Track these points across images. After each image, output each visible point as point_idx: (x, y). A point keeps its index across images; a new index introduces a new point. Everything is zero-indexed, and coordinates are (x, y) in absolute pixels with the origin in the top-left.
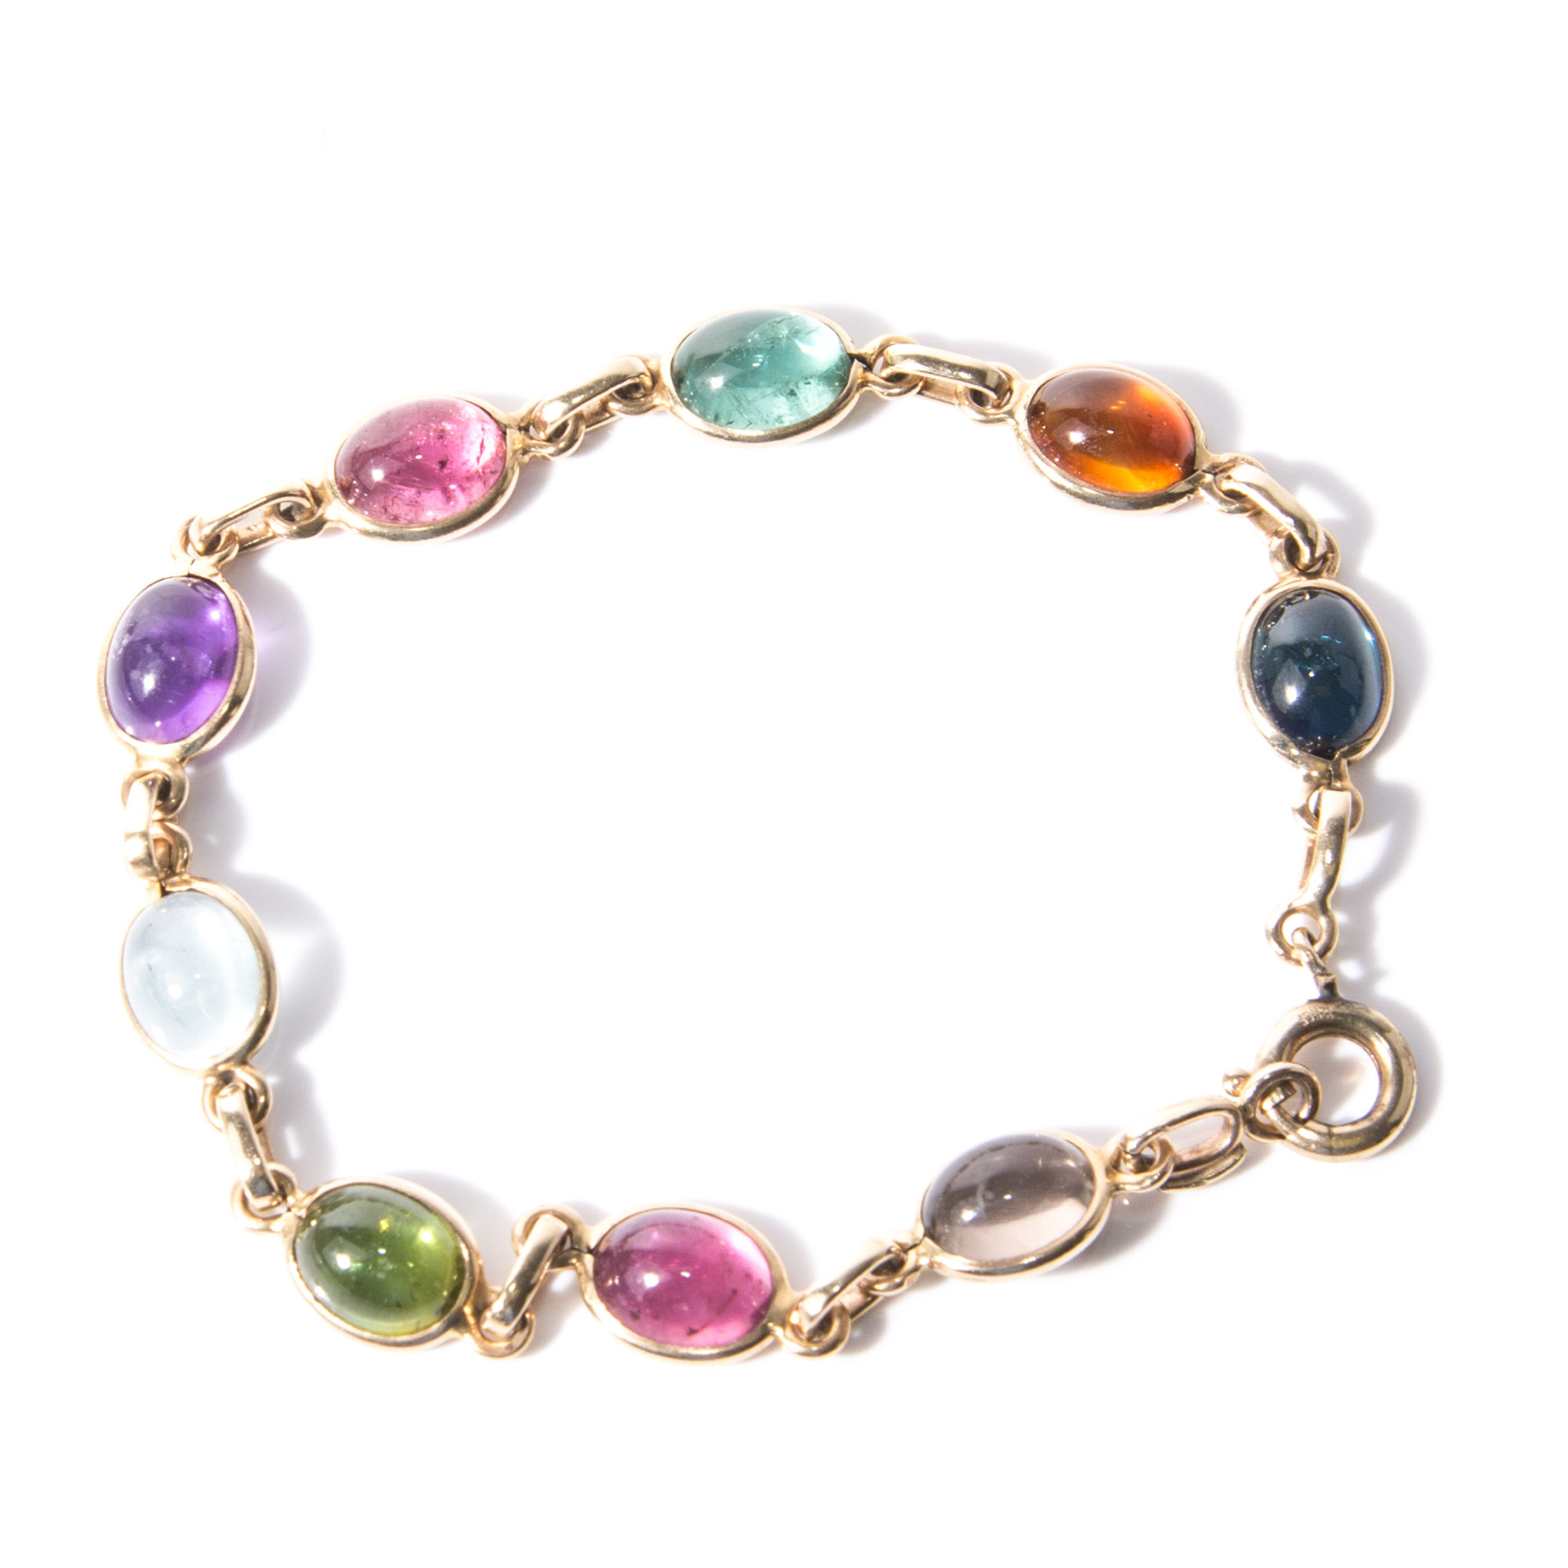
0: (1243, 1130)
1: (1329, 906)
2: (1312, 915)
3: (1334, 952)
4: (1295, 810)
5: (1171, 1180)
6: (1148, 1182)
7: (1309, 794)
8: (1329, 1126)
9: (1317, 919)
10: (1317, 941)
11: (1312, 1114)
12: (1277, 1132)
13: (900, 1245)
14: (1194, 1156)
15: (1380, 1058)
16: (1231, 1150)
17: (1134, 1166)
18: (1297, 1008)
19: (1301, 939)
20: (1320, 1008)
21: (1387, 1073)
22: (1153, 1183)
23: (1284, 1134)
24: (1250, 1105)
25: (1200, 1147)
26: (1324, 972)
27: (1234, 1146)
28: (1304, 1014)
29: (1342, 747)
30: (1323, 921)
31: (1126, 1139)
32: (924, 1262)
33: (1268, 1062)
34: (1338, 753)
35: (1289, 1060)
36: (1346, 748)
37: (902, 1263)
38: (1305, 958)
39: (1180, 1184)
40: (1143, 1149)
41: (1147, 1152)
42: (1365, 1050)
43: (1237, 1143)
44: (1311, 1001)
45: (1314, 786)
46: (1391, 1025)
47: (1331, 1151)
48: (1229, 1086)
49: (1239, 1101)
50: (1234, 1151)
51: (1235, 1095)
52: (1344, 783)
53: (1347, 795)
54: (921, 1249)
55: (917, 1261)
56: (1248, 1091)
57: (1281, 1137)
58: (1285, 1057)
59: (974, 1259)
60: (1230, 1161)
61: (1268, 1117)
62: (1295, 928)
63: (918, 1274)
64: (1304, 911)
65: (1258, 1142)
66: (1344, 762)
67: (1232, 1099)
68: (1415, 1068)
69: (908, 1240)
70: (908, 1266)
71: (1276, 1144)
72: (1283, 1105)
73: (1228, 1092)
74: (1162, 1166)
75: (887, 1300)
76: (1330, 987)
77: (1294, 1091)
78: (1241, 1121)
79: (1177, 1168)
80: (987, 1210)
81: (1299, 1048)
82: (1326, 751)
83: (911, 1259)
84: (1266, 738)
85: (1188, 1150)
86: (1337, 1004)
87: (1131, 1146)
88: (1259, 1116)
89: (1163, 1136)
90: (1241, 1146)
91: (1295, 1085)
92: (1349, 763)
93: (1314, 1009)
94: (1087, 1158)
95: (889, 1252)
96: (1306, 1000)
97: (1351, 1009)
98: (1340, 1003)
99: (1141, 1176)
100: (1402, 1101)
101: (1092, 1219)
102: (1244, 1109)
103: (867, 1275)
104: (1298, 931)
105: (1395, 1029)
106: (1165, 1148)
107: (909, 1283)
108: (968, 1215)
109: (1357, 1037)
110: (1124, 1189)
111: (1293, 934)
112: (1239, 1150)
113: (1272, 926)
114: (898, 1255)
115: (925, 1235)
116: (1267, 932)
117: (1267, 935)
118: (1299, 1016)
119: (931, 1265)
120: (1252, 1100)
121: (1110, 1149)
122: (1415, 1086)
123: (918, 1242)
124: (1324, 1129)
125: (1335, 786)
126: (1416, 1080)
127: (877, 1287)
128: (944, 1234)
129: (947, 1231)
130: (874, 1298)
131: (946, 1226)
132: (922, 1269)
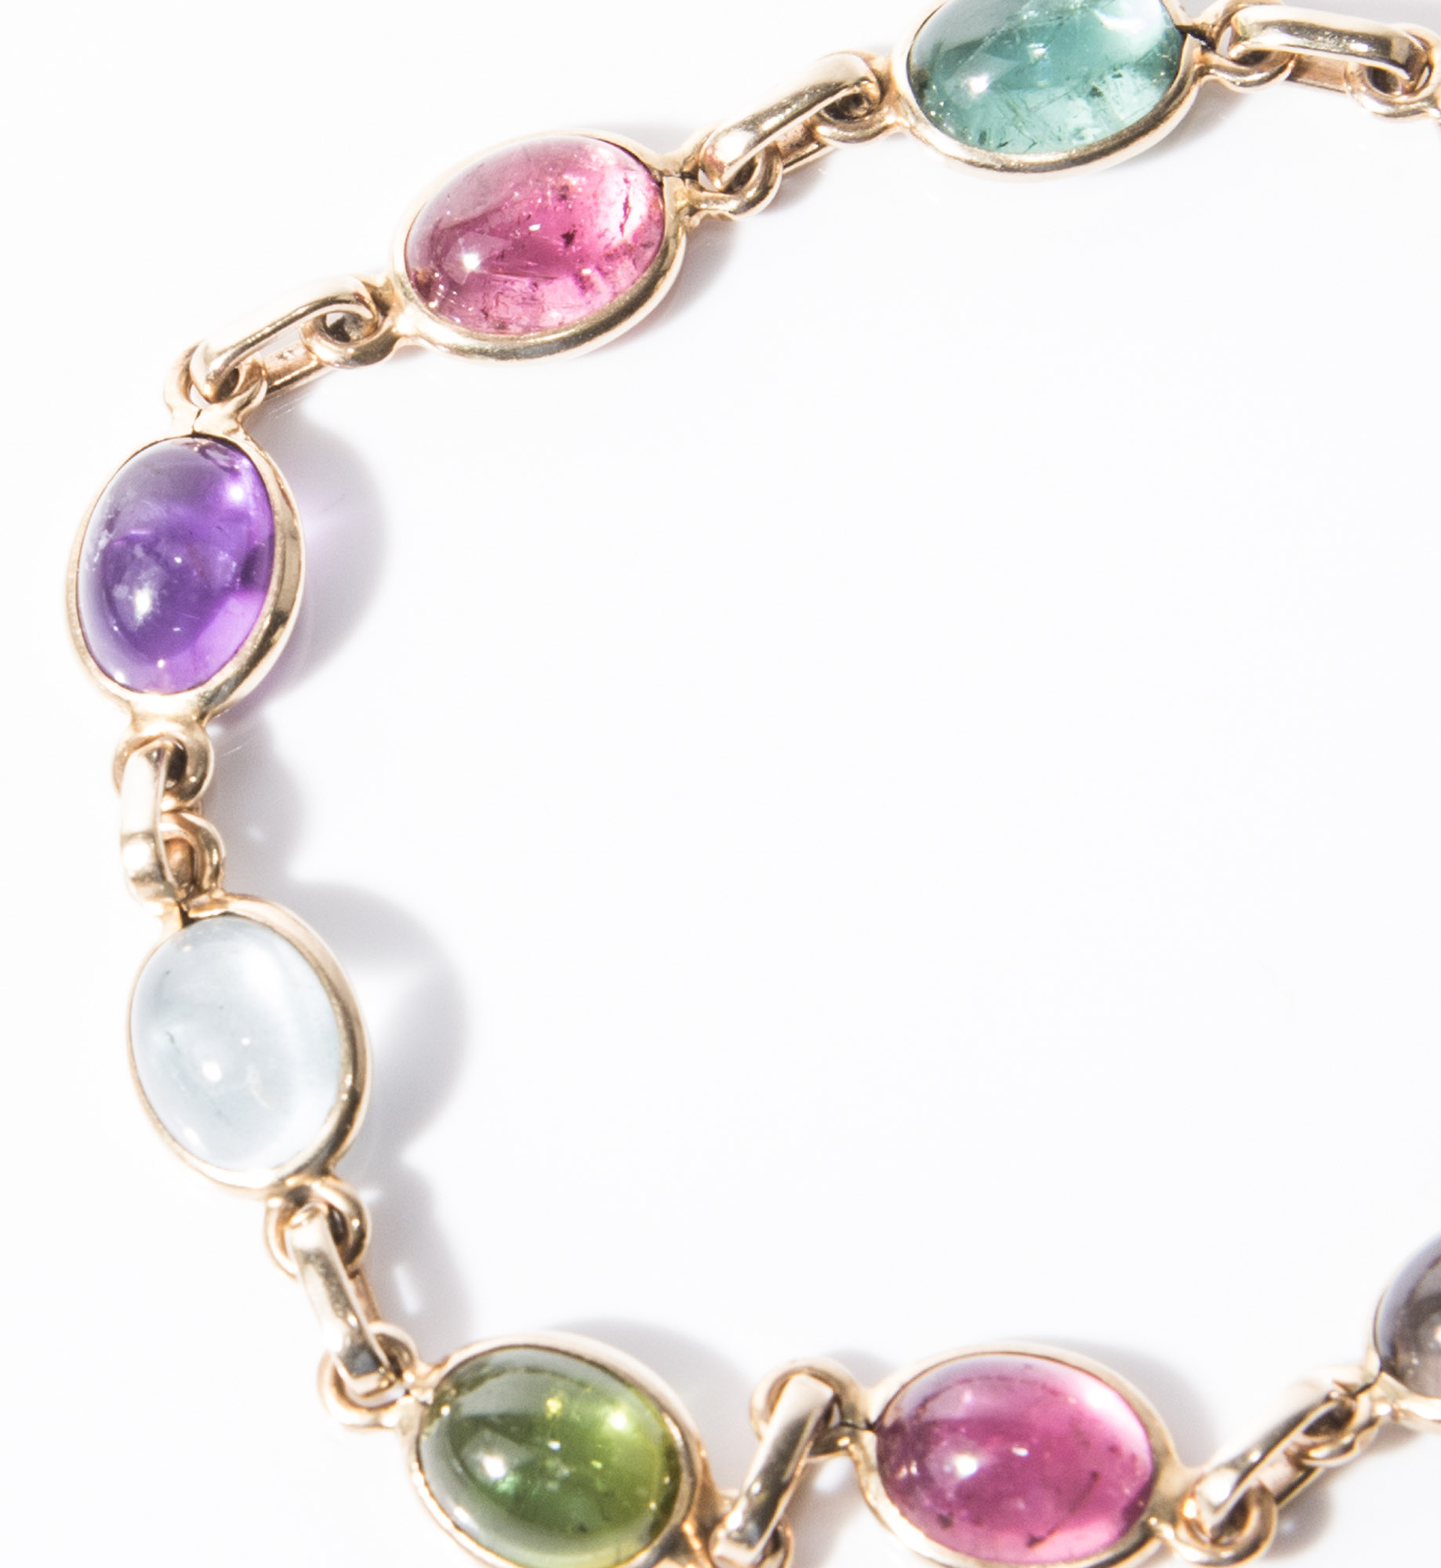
13: (1343, 1386)
32: (1383, 1410)
37: (1349, 1415)
54: (1377, 1391)
55: (1372, 1410)
63: (1375, 1430)
69: (1354, 1378)
70: (1360, 1418)
75: (1330, 1473)
83: (1362, 1408)
95: (1328, 1399)
103: (1297, 1437)
107: (1362, 1443)
114: (1343, 1403)
115: (1381, 1370)
119: (1394, 1415)
123: (1370, 1381)
127: (1313, 1453)
128: (1411, 1366)
129: (1415, 1361)
130: (1310, 1471)
131: (1413, 1353)
132: (1380, 1422)
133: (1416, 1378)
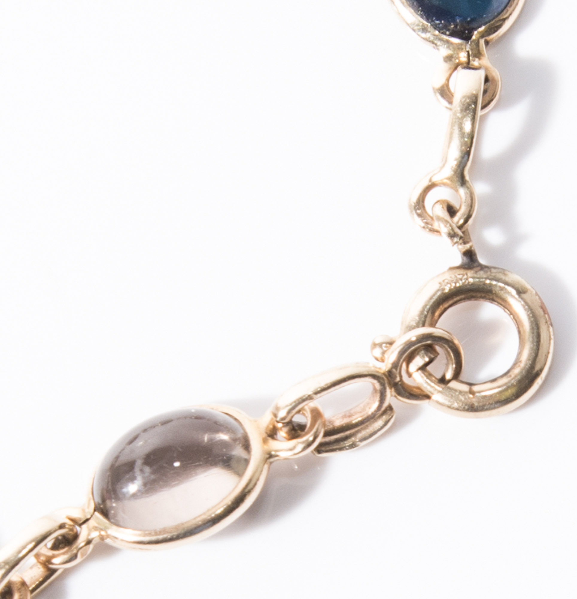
0: (390, 393)
1: (467, 177)
2: (452, 188)
3: (474, 220)
4: (435, 90)
5: (321, 445)
6: (300, 447)
7: (449, 72)
8: (471, 385)
9: (457, 191)
10: (458, 211)
11: (456, 376)
12: (425, 393)
13: (72, 520)
14: (345, 421)
15: (518, 317)
16: (380, 412)
17: (287, 433)
18: (438, 276)
19: (441, 212)
20: (459, 275)
21: (524, 332)
22: (304, 449)
23: (429, 394)
24: (394, 370)
25: (352, 412)
26: (465, 239)
27: (383, 409)
28: (444, 281)
29: (480, 27)
30: (462, 191)
31: (278, 409)
32: (95, 535)
33: (411, 328)
34: (476, 32)
35: (433, 324)
36: (482, 28)
37: (76, 537)
38: (444, 230)
39: (335, 447)
40: (292, 417)
41: (298, 419)
42: (505, 311)
43: (386, 405)
44: (452, 269)
45: (453, 67)
46: (528, 286)
47: (472, 409)
48: (378, 352)
49: (384, 367)
50: (384, 412)
51: (383, 361)
52: (481, 62)
53: (481, 74)
54: (92, 523)
55: (89, 535)
56: (392, 357)
57: (428, 397)
58: (427, 323)
59: (140, 530)
60: (380, 423)
61: (415, 380)
62: (436, 201)
63: (91, 546)
64: (445, 184)
65: (408, 403)
66: (482, 42)
67: (379, 365)
68: (552, 325)
69: (78, 515)
70: (81, 541)
71: (424, 403)
72: (429, 368)
73: (377, 359)
74: (314, 430)
75: (66, 572)
76: (470, 255)
77: (437, 354)
78: (387, 385)
79: (327, 434)
80: (145, 485)
81: (440, 315)
82: (463, 32)
83: (84, 533)
84: (408, 25)
85: (341, 415)
86: (476, 269)
87: (282, 414)
88: (406, 379)
89: (316, 403)
90: (390, 408)
91: (438, 348)
92: (487, 43)
93: (453, 276)
94: (244, 429)
95: (62, 526)
96: (448, 268)
97: (489, 273)
98: (479, 268)
99: (294, 442)
100: (541, 356)
101: (247, 485)
102: (390, 374)
103: (45, 549)
104: (439, 203)
105: (532, 289)
106: (316, 414)
107: (82, 555)
108: (132, 488)
109: (495, 298)
110: (277, 456)
111: (433, 206)
112: (389, 412)
113: (414, 198)
114: (71, 530)
115: (95, 510)
116: (410, 206)
117: (410, 209)
118: (440, 283)
119: (102, 538)
120: (396, 365)
121: (266, 420)
122: (552, 342)
123: (89, 517)
124: (466, 388)
125: (472, 65)
126: (552, 337)
127: (55, 561)
128: (112, 508)
129: (114, 505)
130: (52, 572)
131: (113, 500)
132: (94, 542)
133: (115, 515)
